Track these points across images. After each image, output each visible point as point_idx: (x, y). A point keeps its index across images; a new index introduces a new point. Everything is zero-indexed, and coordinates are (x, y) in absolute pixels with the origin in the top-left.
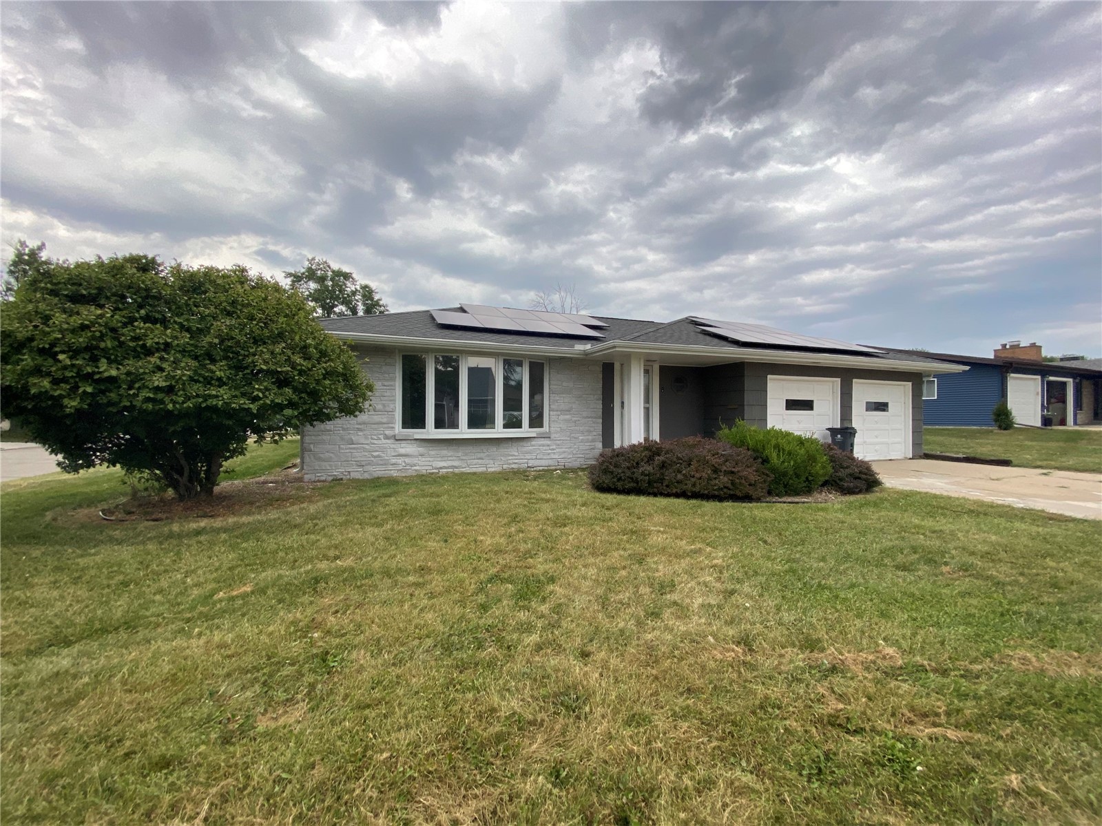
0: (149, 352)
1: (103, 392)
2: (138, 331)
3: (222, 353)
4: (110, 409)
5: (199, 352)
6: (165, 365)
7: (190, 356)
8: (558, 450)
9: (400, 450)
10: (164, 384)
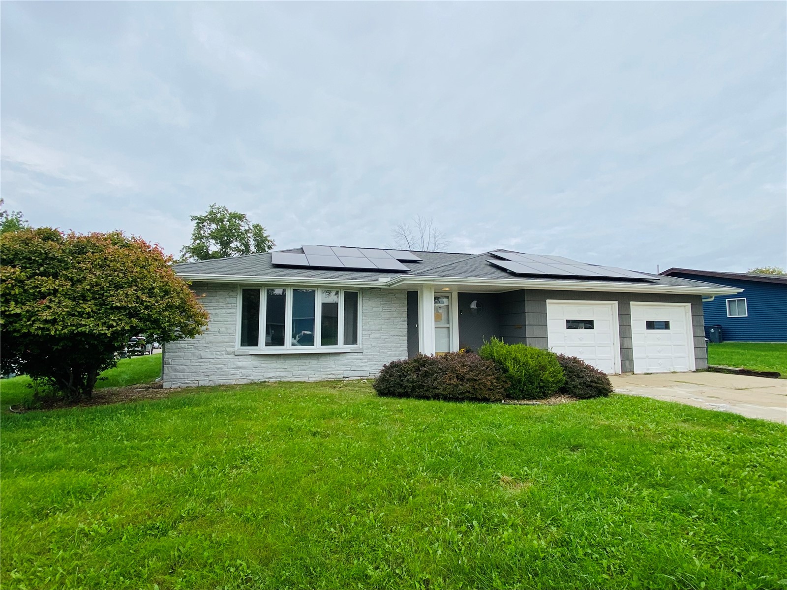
0: (43, 296)
1: (11, 323)
2: (37, 282)
3: (91, 296)
4: (15, 334)
5: (76, 295)
6: (52, 305)
7: (69, 299)
8: (369, 363)
9: (238, 363)
10: (50, 318)
